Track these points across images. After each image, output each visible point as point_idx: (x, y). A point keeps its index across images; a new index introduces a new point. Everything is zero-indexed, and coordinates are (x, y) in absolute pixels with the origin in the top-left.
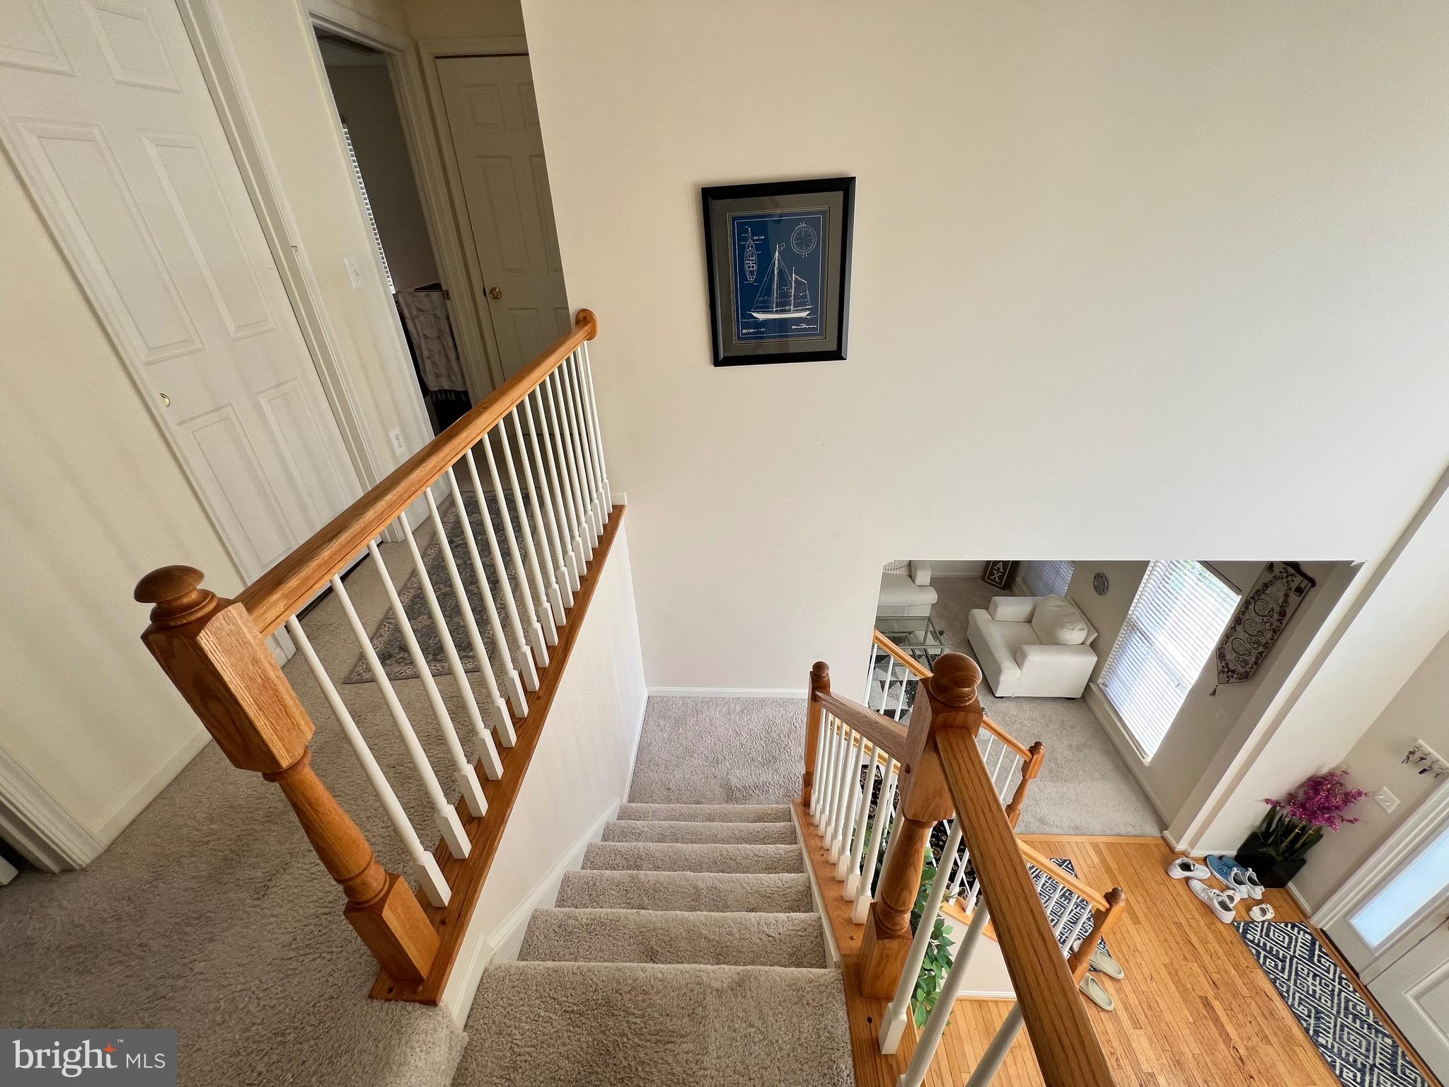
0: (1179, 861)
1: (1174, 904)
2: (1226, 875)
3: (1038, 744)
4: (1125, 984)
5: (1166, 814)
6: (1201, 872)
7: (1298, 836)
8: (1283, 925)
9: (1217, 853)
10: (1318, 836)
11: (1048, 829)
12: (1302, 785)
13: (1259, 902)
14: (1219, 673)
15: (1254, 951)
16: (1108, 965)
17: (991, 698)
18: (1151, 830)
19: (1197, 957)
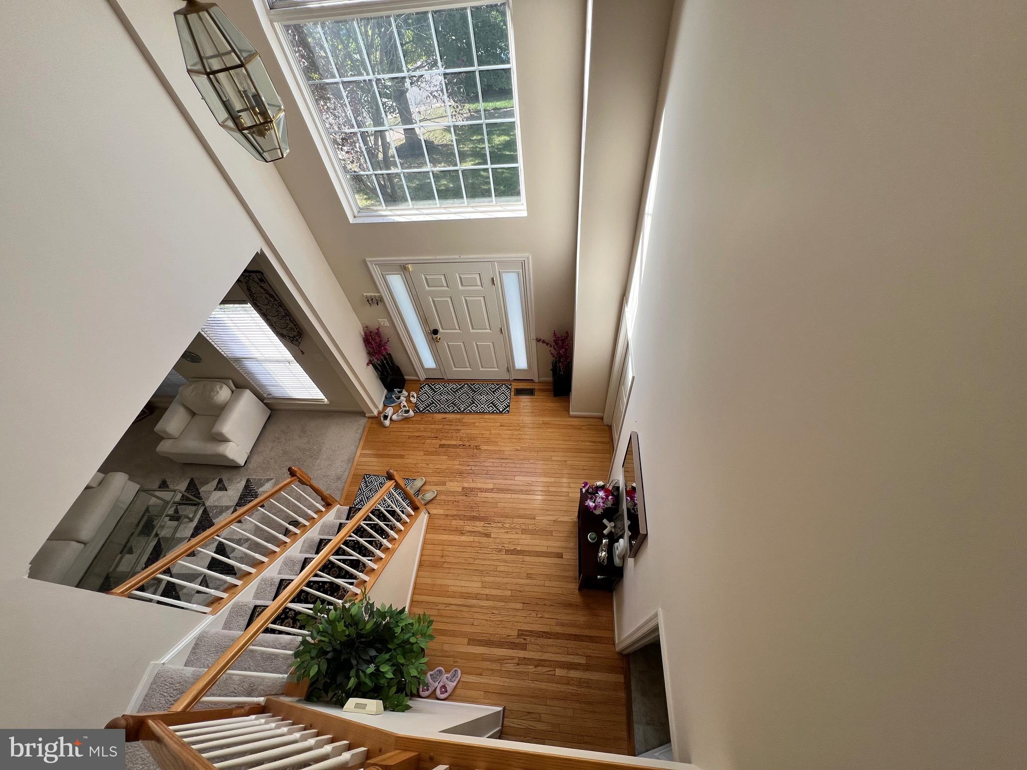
0: (382, 419)
1: (400, 433)
2: (394, 402)
3: (290, 469)
4: (429, 479)
5: (357, 409)
6: (389, 411)
7: (387, 363)
8: (420, 393)
9: (383, 399)
10: (390, 355)
11: (345, 476)
12: (366, 346)
13: (409, 395)
14: (292, 343)
15: (427, 412)
16: (418, 483)
17: (242, 470)
18: (363, 421)
19: (424, 438)
